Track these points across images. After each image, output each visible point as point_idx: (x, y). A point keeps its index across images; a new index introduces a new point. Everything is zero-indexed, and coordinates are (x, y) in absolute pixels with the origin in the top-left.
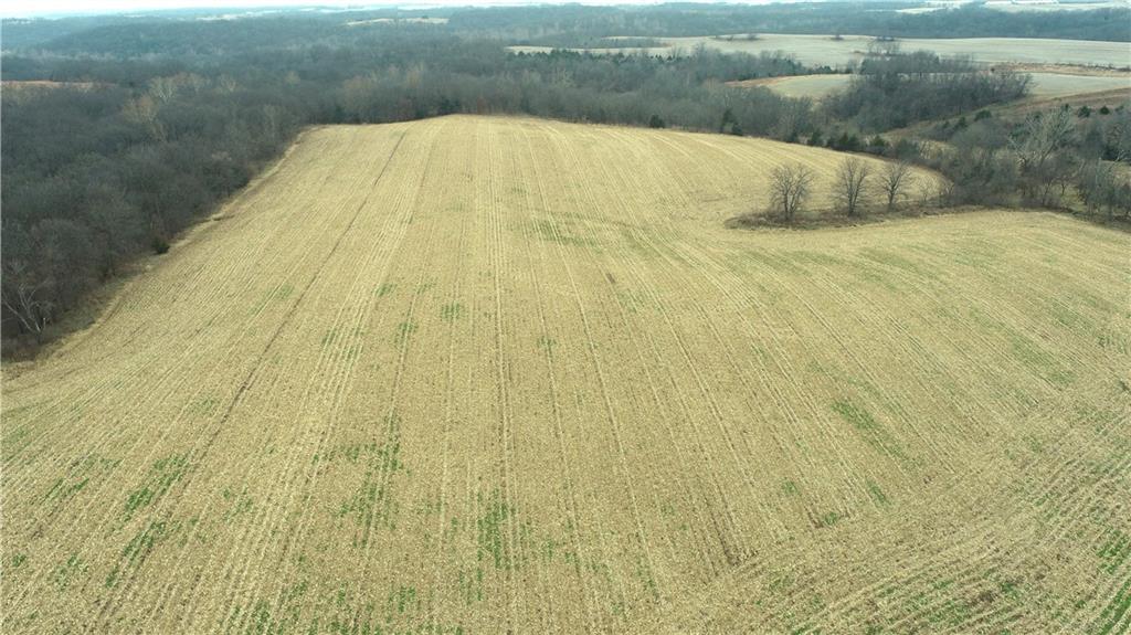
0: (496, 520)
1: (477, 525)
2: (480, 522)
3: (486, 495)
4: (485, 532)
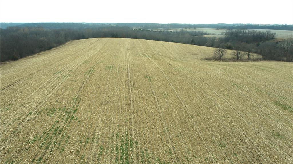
0: (126, 148)
1: (115, 150)
2: (117, 149)
3: (121, 135)
4: (120, 155)
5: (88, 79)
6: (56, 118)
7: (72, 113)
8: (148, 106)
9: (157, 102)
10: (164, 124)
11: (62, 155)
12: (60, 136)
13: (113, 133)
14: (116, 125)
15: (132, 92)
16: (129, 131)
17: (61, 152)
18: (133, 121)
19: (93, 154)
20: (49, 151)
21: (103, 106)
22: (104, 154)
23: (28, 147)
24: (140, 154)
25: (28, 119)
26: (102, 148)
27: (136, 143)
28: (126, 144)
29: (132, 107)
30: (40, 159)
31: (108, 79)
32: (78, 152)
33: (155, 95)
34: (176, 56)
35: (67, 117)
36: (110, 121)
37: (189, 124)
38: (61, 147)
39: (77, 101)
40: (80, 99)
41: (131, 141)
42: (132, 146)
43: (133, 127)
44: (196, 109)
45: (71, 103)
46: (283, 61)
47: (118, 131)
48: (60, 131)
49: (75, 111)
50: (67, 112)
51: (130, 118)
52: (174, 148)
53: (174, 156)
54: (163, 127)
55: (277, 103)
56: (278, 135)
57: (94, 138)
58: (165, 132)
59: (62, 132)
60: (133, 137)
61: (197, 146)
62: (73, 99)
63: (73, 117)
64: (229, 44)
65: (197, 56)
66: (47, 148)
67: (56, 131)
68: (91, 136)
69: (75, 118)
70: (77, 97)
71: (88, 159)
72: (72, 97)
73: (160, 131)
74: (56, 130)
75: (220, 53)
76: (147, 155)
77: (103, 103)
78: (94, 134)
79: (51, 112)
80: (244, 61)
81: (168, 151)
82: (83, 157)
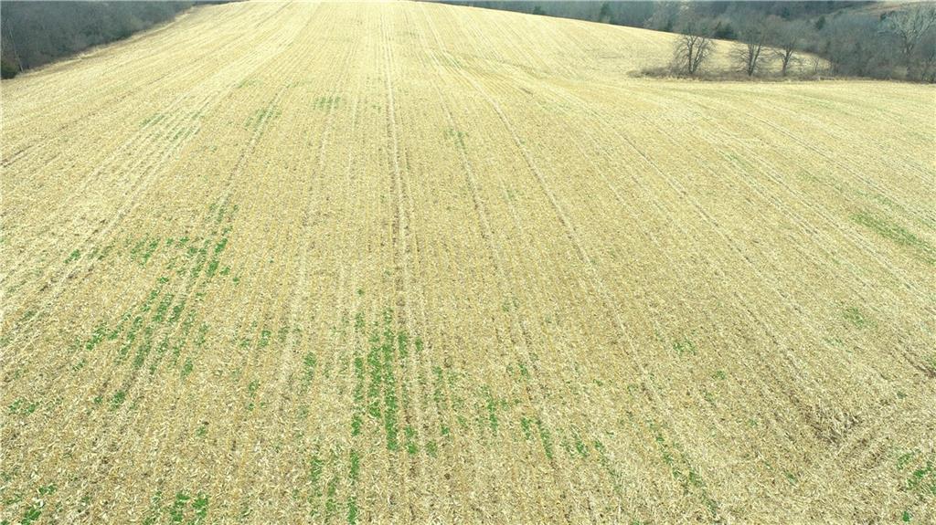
0: (388, 358)
1: (352, 367)
2: (358, 363)
3: (371, 319)
4: (368, 380)
5: (258, 141)
6: (159, 270)
7: (211, 251)
8: (453, 227)
9: (484, 217)
10: (506, 285)
11: (187, 383)
12: (177, 326)
13: (346, 313)
14: (354, 289)
15: (404, 185)
16: (394, 307)
17: (183, 374)
18: (407, 275)
19: (283, 379)
20: (144, 371)
21: (309, 228)
22: (318, 377)
23: (76, 359)
24: (431, 377)
25: (69, 272)
26: (310, 361)
27: (418, 343)
28: (386, 349)
29: (402, 232)
30: (121, 396)
31: (325, 142)
32: (236, 374)
33: (478, 193)
34: (548, 63)
35: (194, 265)
36: (335, 275)
37: (583, 284)
38: (182, 360)
39: (225, 213)
40: (235, 208)
41: (401, 339)
42: (404, 353)
43: (407, 294)
44: (608, 237)
45: (206, 220)
46: (896, 78)
47: (360, 308)
48: (177, 310)
49: (220, 247)
50: (193, 250)
51: (397, 268)
52: (534, 357)
53: (534, 382)
54: (500, 293)
55: (864, 218)
56: (854, 316)
57: (284, 331)
58: (506, 310)
59: (183, 314)
60: (408, 325)
61: (605, 351)
62: (212, 208)
63: (214, 266)
64: (725, 20)
65: (618, 60)
66: (139, 362)
67: (166, 310)
68: (276, 326)
69: (221, 268)
70: (223, 200)
71: (270, 393)
72: (209, 201)
73: (493, 307)
74: (162, 308)
75: (695, 51)
76: (453, 379)
77: (311, 220)
78: (284, 320)
79: (142, 250)
80: (771, 78)
81: (515, 366)
82: (252, 388)
